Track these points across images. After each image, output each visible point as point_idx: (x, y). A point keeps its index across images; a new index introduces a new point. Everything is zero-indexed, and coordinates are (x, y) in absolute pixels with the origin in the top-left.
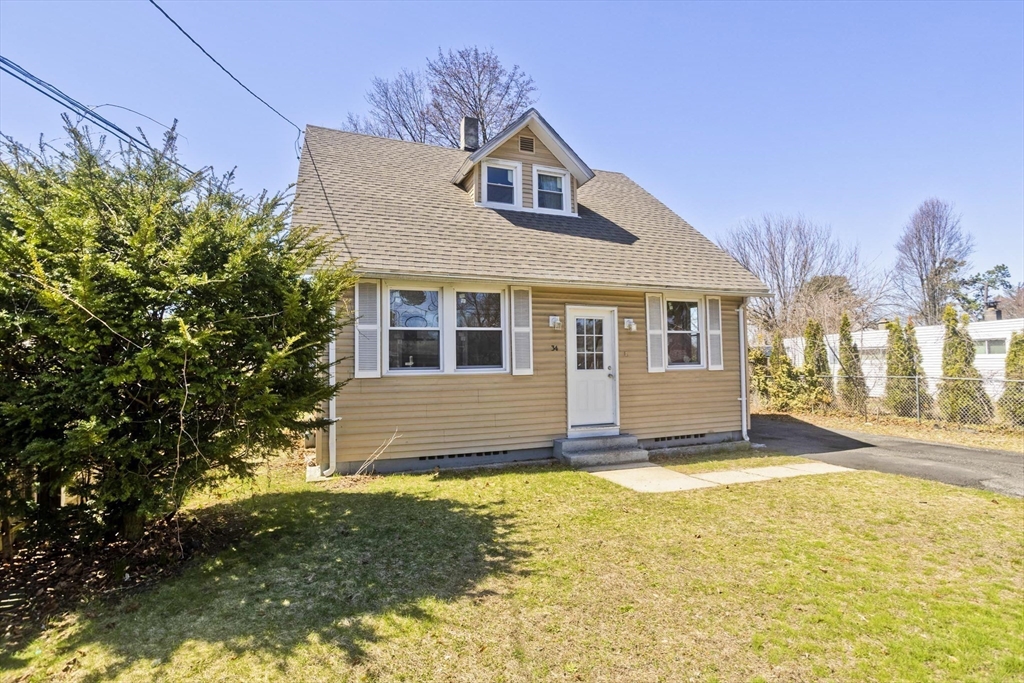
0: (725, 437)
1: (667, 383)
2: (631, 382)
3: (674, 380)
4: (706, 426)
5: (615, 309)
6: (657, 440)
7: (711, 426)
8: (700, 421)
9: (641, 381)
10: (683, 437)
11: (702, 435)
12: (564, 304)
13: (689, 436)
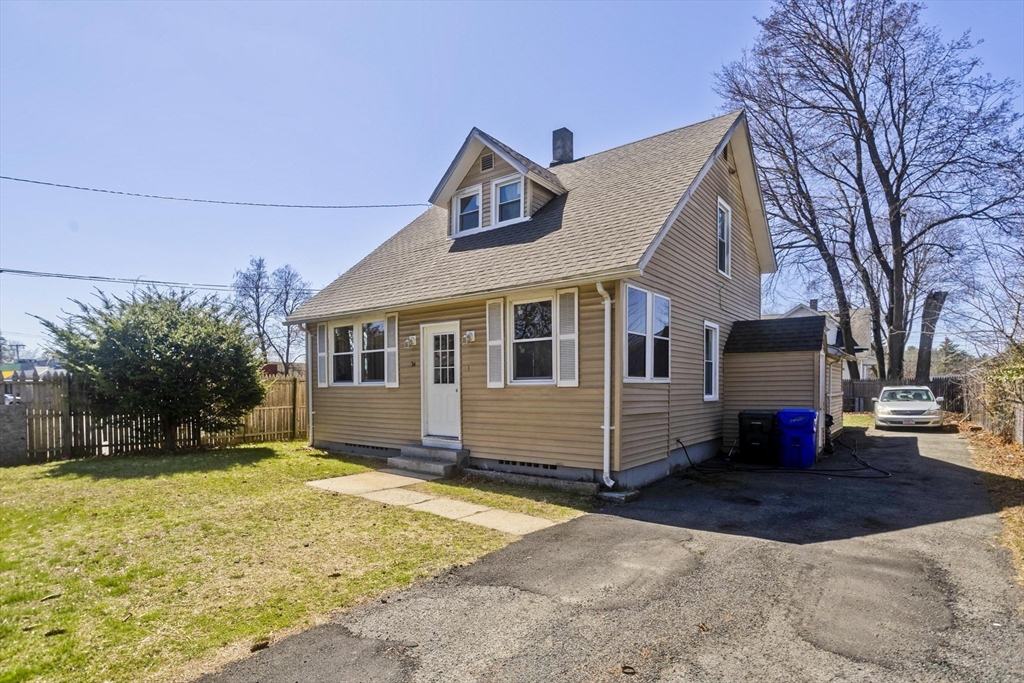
0: (582, 475)
1: (508, 400)
2: (472, 397)
3: (516, 398)
4: (553, 456)
5: (458, 322)
6: (501, 462)
7: (560, 457)
8: (547, 449)
9: (483, 397)
10: (530, 465)
11: (554, 467)
12: (418, 323)
13: (537, 465)
